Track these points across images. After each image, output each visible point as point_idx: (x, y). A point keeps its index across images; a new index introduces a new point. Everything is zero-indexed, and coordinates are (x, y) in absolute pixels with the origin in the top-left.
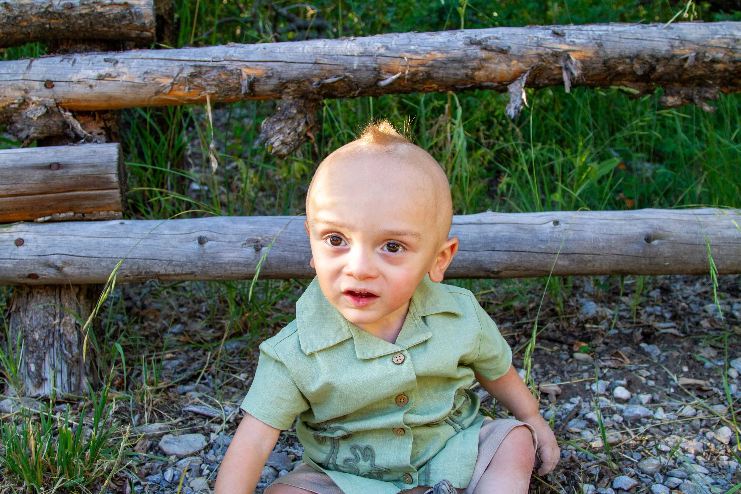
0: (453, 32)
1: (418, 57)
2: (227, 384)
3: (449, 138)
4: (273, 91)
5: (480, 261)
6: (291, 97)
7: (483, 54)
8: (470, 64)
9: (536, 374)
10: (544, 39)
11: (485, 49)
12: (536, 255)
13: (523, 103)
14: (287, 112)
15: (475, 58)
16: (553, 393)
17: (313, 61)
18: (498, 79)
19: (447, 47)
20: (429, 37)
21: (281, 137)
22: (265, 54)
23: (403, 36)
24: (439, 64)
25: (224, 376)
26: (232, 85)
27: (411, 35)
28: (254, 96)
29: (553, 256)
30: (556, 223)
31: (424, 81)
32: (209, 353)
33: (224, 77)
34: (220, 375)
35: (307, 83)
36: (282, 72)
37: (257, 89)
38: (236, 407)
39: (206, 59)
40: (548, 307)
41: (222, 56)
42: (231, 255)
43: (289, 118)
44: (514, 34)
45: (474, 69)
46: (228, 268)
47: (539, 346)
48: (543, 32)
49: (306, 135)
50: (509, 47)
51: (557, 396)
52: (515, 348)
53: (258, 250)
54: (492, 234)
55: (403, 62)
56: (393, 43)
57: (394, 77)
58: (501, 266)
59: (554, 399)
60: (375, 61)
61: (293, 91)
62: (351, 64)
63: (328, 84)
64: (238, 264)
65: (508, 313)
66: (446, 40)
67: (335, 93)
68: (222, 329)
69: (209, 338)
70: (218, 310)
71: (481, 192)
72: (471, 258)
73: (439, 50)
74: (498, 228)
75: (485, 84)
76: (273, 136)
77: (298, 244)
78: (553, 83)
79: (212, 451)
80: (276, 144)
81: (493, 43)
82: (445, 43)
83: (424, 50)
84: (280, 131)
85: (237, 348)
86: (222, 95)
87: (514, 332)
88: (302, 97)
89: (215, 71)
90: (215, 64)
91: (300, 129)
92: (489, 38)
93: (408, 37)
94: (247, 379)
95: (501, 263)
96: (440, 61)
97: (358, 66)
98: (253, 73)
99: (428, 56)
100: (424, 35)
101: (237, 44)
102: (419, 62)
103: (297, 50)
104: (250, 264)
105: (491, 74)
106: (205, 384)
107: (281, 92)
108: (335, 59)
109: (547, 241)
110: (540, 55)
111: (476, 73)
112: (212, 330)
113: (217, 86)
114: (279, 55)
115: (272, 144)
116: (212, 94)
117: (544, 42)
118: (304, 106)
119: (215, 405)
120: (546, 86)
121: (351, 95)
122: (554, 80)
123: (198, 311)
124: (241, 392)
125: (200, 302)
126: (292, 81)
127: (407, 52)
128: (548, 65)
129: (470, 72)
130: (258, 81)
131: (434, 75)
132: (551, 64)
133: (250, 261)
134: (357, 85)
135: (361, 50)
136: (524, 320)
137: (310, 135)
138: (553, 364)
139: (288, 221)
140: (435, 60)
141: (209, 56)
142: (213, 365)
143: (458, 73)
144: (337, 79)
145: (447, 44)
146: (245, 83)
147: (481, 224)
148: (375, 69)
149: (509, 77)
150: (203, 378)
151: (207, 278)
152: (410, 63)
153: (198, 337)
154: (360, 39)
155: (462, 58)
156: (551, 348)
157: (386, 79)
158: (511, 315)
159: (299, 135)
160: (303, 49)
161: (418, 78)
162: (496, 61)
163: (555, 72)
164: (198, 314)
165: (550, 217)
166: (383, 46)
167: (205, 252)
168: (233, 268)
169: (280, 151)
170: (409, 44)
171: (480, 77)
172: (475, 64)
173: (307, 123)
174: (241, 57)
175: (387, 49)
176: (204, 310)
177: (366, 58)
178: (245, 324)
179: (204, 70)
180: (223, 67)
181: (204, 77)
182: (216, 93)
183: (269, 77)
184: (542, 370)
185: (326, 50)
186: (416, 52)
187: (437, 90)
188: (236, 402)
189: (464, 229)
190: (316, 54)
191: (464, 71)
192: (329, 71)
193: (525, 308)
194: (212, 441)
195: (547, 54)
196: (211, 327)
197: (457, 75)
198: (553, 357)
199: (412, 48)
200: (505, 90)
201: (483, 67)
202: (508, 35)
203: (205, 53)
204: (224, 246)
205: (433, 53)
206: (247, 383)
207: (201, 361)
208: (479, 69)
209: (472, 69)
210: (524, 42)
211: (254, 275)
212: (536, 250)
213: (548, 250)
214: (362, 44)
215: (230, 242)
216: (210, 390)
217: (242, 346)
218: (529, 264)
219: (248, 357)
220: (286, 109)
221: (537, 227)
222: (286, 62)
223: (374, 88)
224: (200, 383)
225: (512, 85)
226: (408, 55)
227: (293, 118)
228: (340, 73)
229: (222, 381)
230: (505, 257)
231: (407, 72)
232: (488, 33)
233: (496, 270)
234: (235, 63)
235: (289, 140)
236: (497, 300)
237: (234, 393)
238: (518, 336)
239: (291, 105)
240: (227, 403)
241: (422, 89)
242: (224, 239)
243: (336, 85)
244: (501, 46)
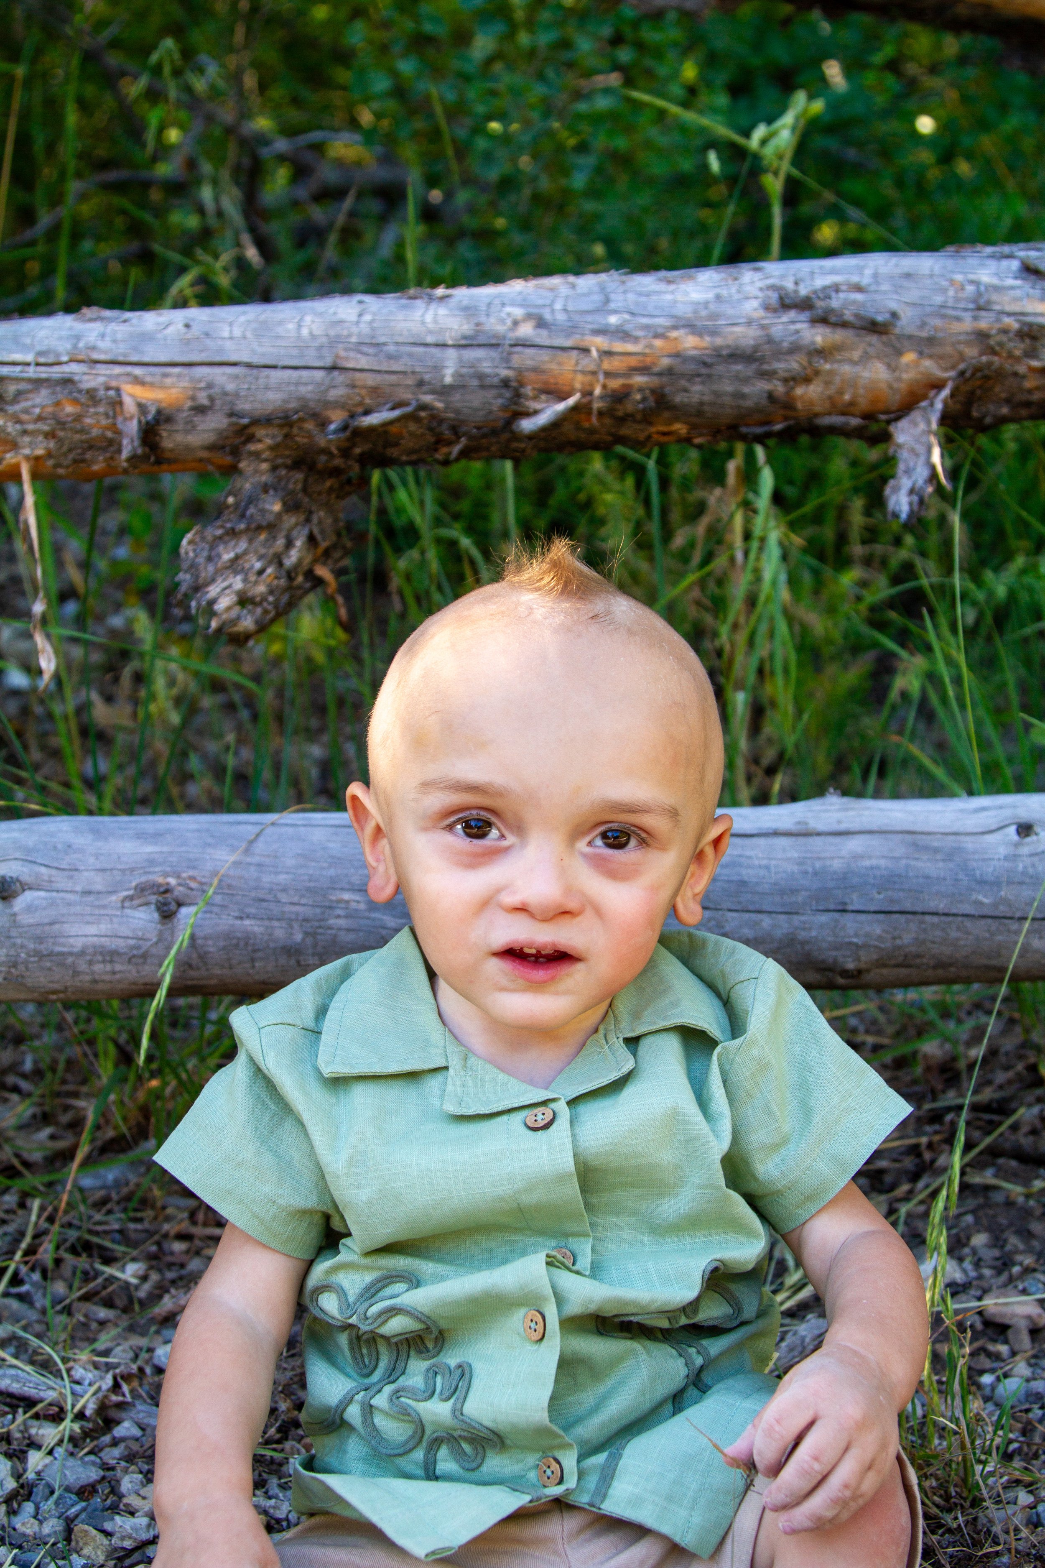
0: (732, 270)
1: (630, 347)
2: (86, 1298)
3: (739, 556)
4: (212, 448)
5: (803, 943)
6: (265, 466)
7: (819, 336)
8: (780, 366)
9: (977, 1264)
10: (996, 289)
11: (823, 320)
12: (968, 923)
13: (933, 476)
14: (252, 510)
15: (795, 349)
16: (1023, 1326)
17: (328, 361)
18: (863, 404)
19: (714, 316)
20: (662, 287)
21: (238, 583)
22: (188, 342)
23: (587, 282)
24: (691, 367)
25: (74, 1270)
26: (95, 432)
27: (609, 279)
28: (159, 462)
29: (1014, 926)
30: (1025, 829)
31: (647, 417)
32: (36, 1204)
33: (69, 409)
34: (66, 1270)
35: (309, 426)
36: (237, 395)
37: (167, 443)
38: (109, 1367)
39: (18, 357)
40: (1021, 1057)
41: (64, 348)
42: (92, 930)
43: (259, 528)
44: (908, 276)
45: (792, 380)
46: (83, 966)
47: (987, 1177)
48: (992, 264)
49: (309, 574)
50: (894, 315)
51: (1035, 1332)
52: (921, 1184)
53: (167, 913)
54: (837, 865)
55: (587, 363)
56: (558, 306)
57: (561, 407)
58: (865, 957)
59: (1025, 1340)
60: (506, 360)
61: (272, 448)
62: (438, 368)
63: (372, 429)
64: (111, 955)
65: (905, 1076)
66: (710, 295)
67: (394, 452)
68: (76, 1125)
69: (36, 1156)
70: (70, 1063)
71: (852, 693)
72: (778, 933)
73: (691, 327)
74: (854, 845)
75: (826, 421)
76: (213, 580)
77: (284, 898)
78: (1024, 412)
79: (29, 1507)
80: (223, 604)
81: (846, 304)
82: (706, 304)
83: (647, 327)
84: (234, 566)
85: (117, 1184)
86: (67, 462)
87: (919, 1133)
88: (297, 465)
89: (44, 392)
90: (43, 373)
91: (293, 557)
92: (836, 288)
93: (602, 288)
94: (144, 1278)
95: (865, 946)
96: (693, 359)
97: (457, 375)
98: (152, 396)
99: (658, 343)
100: (646, 282)
101: (108, 313)
102: (633, 362)
103: (280, 330)
104: (145, 956)
105: (841, 392)
106: (21, 1297)
107: (235, 452)
108: (390, 357)
109: (997, 884)
110: (982, 336)
111: (799, 391)
112: (47, 1131)
113: (48, 435)
114: (229, 345)
115: (212, 602)
116: (37, 459)
117: (995, 297)
118: (305, 490)
119: (46, 1366)
120: (1003, 420)
121: (439, 456)
122: (1028, 404)
123: (14, 1068)
124: (125, 1322)
125: (19, 1040)
126: (266, 421)
127: (597, 332)
128: (1008, 366)
129: (780, 388)
130: (169, 419)
131: (678, 399)
132: (1018, 359)
133: (146, 945)
134: (454, 429)
135: (467, 328)
136: (950, 1098)
137: (323, 571)
138: (1027, 1235)
139: (257, 829)
140: (677, 355)
141: (25, 348)
142: (47, 1238)
143: (746, 390)
144: (397, 413)
145: (713, 307)
146: (132, 428)
147: (808, 834)
148: (505, 383)
149: (895, 400)
150: (16, 1280)
151: (23, 996)
152: (606, 365)
153: (7, 1154)
154: (462, 293)
155: (756, 348)
156: (1027, 1183)
157: (536, 412)
158: (915, 1082)
159: (290, 576)
160: (299, 326)
161: (629, 407)
162: (856, 355)
163: (1028, 384)
164: (11, 1079)
165: (1007, 813)
166: (529, 317)
167: (15, 924)
168: (98, 968)
169: (235, 621)
170: (604, 307)
171: (811, 403)
172: (794, 364)
173: (312, 539)
174: (120, 351)
175: (541, 323)
176: (28, 1065)
177: (480, 353)
178: (146, 1111)
179: (12, 388)
180: (67, 381)
181: (11, 409)
182: (49, 455)
183: (200, 410)
184: (996, 1253)
185: (364, 328)
186: (623, 334)
187: (688, 440)
188: (106, 1353)
189: (757, 850)
190: (334, 342)
191: (762, 386)
192: (375, 390)
193: (954, 1059)
194: (30, 1475)
195: (1005, 331)
196: (45, 1119)
197: (743, 396)
198: (1027, 1213)
199: (613, 320)
200: (885, 437)
201: (817, 373)
202: (891, 278)
203: (16, 340)
204: (70, 904)
205: (674, 334)
206: (142, 1294)
207: (11, 1228)
208: (807, 380)
209: (785, 380)
210: (938, 299)
211: (158, 985)
212: (967, 909)
213: (1002, 910)
214: (468, 311)
215: (88, 893)
216: (33, 1315)
217: (133, 1179)
218: (947, 950)
219: (149, 1213)
220: (251, 500)
221: (969, 843)
222: (249, 365)
223: (505, 436)
224: (6, 1294)
225: (903, 424)
226: (601, 342)
227: (271, 528)
228: (407, 396)
229: (71, 1287)
230: (876, 928)
231: (598, 391)
232: (833, 271)
233: (850, 966)
234: (102, 369)
235: (261, 589)
236: (879, 1032)
237: (102, 1323)
238: (930, 1146)
239: (265, 488)
240: (84, 1356)
241: (642, 437)
242: (69, 885)
243: (394, 429)
244: (870, 312)
